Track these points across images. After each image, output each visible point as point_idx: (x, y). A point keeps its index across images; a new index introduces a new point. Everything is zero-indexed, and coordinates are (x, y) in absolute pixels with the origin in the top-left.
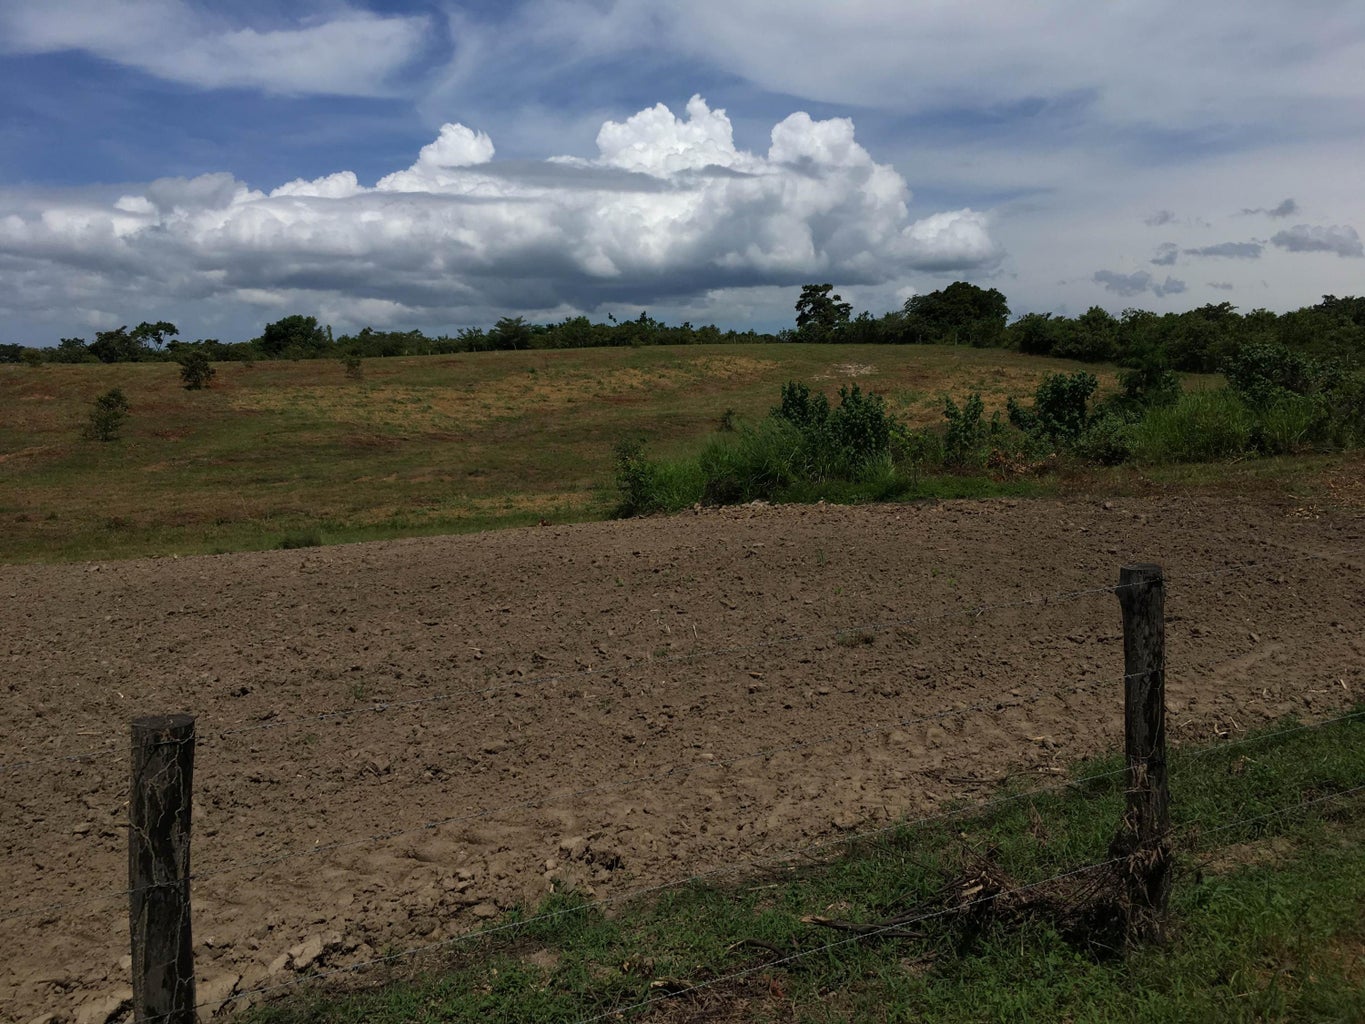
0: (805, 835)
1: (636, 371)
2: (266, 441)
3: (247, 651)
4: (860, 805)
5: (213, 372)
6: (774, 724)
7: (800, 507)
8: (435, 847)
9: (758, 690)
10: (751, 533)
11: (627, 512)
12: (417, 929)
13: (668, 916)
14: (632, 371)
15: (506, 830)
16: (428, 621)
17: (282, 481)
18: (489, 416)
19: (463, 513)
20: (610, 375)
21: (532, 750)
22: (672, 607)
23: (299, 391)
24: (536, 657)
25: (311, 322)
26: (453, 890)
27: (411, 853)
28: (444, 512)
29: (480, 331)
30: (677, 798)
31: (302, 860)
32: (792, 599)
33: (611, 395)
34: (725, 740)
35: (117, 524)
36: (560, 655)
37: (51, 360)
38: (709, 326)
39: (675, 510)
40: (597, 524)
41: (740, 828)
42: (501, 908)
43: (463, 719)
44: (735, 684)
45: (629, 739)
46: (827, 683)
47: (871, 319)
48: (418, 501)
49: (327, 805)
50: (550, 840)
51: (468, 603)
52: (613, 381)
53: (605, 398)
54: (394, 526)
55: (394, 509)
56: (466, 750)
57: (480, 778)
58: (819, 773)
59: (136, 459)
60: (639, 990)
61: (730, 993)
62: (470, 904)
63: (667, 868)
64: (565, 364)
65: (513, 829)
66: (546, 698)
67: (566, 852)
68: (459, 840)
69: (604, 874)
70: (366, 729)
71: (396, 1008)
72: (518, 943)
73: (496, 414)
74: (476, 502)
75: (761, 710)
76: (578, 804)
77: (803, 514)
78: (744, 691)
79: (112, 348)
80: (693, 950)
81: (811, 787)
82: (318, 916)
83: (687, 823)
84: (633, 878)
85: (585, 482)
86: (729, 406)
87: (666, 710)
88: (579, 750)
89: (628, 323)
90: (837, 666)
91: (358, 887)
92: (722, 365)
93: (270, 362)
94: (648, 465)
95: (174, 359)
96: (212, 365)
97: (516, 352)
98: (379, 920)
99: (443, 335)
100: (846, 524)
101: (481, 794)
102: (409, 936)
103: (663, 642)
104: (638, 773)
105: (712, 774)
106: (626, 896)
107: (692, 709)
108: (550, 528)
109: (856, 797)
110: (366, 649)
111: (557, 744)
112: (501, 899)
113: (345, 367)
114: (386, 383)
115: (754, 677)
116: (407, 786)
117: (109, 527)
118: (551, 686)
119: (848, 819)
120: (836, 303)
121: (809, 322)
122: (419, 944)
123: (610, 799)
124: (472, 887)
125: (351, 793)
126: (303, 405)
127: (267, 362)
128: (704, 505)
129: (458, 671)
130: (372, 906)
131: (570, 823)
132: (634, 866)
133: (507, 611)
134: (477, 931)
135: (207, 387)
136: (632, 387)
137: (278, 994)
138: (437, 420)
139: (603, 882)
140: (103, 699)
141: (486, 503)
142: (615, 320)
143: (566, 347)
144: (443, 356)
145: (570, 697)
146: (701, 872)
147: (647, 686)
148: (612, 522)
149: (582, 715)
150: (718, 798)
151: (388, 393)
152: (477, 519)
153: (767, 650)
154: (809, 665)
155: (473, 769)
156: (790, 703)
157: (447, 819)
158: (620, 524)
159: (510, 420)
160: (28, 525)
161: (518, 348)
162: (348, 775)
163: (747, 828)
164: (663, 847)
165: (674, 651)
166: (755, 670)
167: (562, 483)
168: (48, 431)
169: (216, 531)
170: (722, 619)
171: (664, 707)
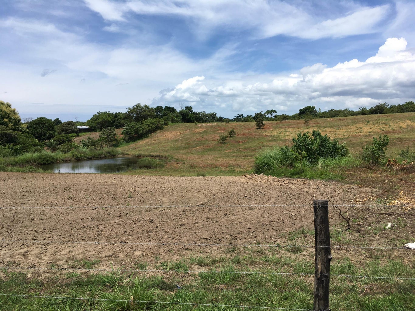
1: (410, 121)
5: (264, 124)
53: (386, 131)
135: (262, 128)
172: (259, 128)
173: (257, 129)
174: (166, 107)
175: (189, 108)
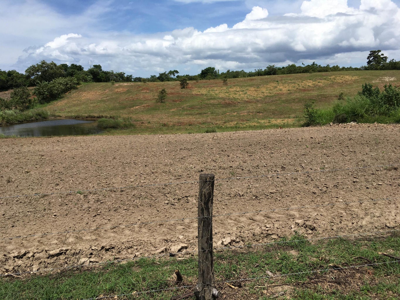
0: (376, 228)
1: (311, 81)
2: (201, 103)
3: (201, 160)
4: (395, 221)
5: (188, 84)
6: (363, 193)
7: (368, 125)
8: (258, 218)
9: (357, 182)
10: (351, 132)
11: (307, 125)
12: (255, 239)
13: (332, 246)
14: (309, 81)
15: (278, 215)
16: (249, 155)
17: (205, 114)
18: (264, 95)
19: (256, 124)
20: (302, 82)
21: (284, 194)
22: (325, 154)
23: (210, 89)
24: (282, 167)
25: (214, 69)
26: (265, 230)
27: (251, 218)
28: (250, 124)
29: (262, 70)
30: (331, 212)
31: (222, 217)
32: (367, 154)
33: (302, 88)
34: (346, 196)
35: (165, 125)
36: (290, 167)
37: (148, 81)
38: (336, 65)
39: (324, 124)
40: (298, 128)
41: (353, 223)
42: (279, 237)
43: (262, 183)
44: (348, 179)
45: (314, 193)
46: (381, 181)
47: (395, 61)
48: (243, 120)
49: (227, 203)
50: (292, 220)
51: (261, 150)
52: (303, 84)
53: (300, 90)
54: (236, 127)
55: (236, 123)
56: (264, 192)
57: (269, 200)
58: (379, 210)
59: (169, 108)
60: (325, 266)
61: (354, 271)
62: (270, 235)
63: (330, 232)
64: (287, 79)
65: (280, 215)
66: (286, 179)
67: (298, 224)
68: (264, 217)
69: (310, 232)
70: (235, 184)
71: (252, 259)
72: (285, 247)
73: (266, 95)
74: (260, 121)
75: (358, 188)
76: (300, 211)
77: (369, 127)
78: (352, 182)
79: (163, 77)
80: (341, 257)
81: (377, 213)
82: (228, 232)
83: (335, 220)
84: (320, 234)
85: (293, 115)
86: (342, 92)
87: (325, 186)
88: (299, 195)
89: (308, 65)
90: (384, 176)
91: (238, 226)
92: (339, 78)
93: (202, 80)
94: (315, 110)
95: (178, 80)
96: (188, 82)
97: (272, 76)
98: (245, 235)
99: (250, 71)
100: (385, 130)
101: (270, 205)
102: (253, 241)
103: (323, 165)
104: (318, 204)
105: (342, 206)
106: (317, 239)
107: (334, 186)
108: (283, 129)
109: (393, 218)
110: (233, 162)
111: (291, 193)
112: (279, 234)
113: (223, 81)
114: (234, 86)
115: (355, 178)
116: (248, 200)
117: (162, 126)
118: (288, 176)
119: (392, 224)
120: (382, 56)
121: (371, 63)
122: (256, 243)
123: (310, 210)
124: (270, 230)
125: (234, 200)
126: (211, 92)
127: (202, 81)
128: (334, 123)
129: (259, 169)
130: (242, 231)
131: (298, 216)
132: (320, 230)
133: (272, 153)
134: (273, 242)
135: (186, 88)
136: (309, 86)
137: (220, 251)
138: (248, 97)
139: (310, 234)
140: (167, 170)
141: (263, 121)
142: (304, 65)
143: (288, 74)
144: (250, 77)
145: (294, 179)
146: (341, 235)
147: (319, 178)
148: (302, 128)
149: (298, 185)
150: (345, 214)
151: (234, 89)
152: (260, 126)
153: (359, 170)
154: (374, 175)
155: (267, 197)
156: (368, 187)
157: (261, 210)
158: (305, 128)
159: (270, 96)
160: (144, 124)
161: (273, 75)
162: (232, 196)
163: (355, 224)
164: (329, 226)
165: (327, 168)
166: (355, 175)
167: (285, 116)
168: (148, 100)
169: (189, 127)
170: (342, 159)
171: (325, 185)
172: (184, 88)
173: (182, 88)
174: (73, 65)
175: (98, 67)
